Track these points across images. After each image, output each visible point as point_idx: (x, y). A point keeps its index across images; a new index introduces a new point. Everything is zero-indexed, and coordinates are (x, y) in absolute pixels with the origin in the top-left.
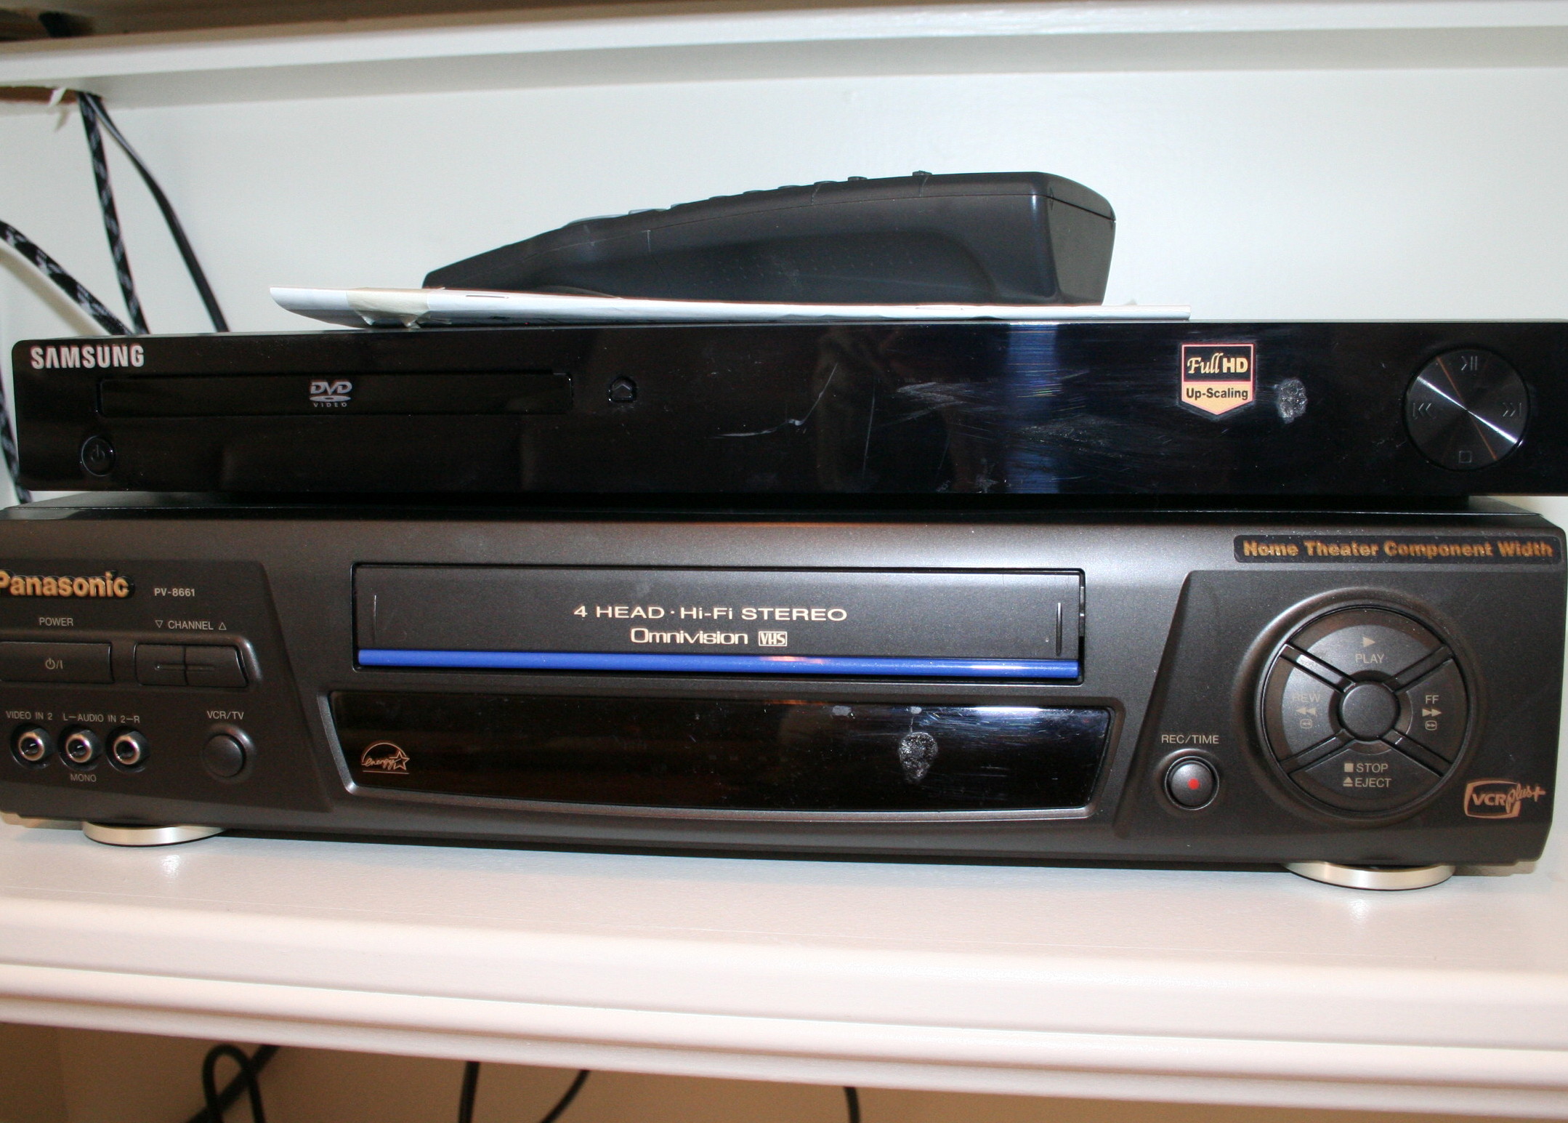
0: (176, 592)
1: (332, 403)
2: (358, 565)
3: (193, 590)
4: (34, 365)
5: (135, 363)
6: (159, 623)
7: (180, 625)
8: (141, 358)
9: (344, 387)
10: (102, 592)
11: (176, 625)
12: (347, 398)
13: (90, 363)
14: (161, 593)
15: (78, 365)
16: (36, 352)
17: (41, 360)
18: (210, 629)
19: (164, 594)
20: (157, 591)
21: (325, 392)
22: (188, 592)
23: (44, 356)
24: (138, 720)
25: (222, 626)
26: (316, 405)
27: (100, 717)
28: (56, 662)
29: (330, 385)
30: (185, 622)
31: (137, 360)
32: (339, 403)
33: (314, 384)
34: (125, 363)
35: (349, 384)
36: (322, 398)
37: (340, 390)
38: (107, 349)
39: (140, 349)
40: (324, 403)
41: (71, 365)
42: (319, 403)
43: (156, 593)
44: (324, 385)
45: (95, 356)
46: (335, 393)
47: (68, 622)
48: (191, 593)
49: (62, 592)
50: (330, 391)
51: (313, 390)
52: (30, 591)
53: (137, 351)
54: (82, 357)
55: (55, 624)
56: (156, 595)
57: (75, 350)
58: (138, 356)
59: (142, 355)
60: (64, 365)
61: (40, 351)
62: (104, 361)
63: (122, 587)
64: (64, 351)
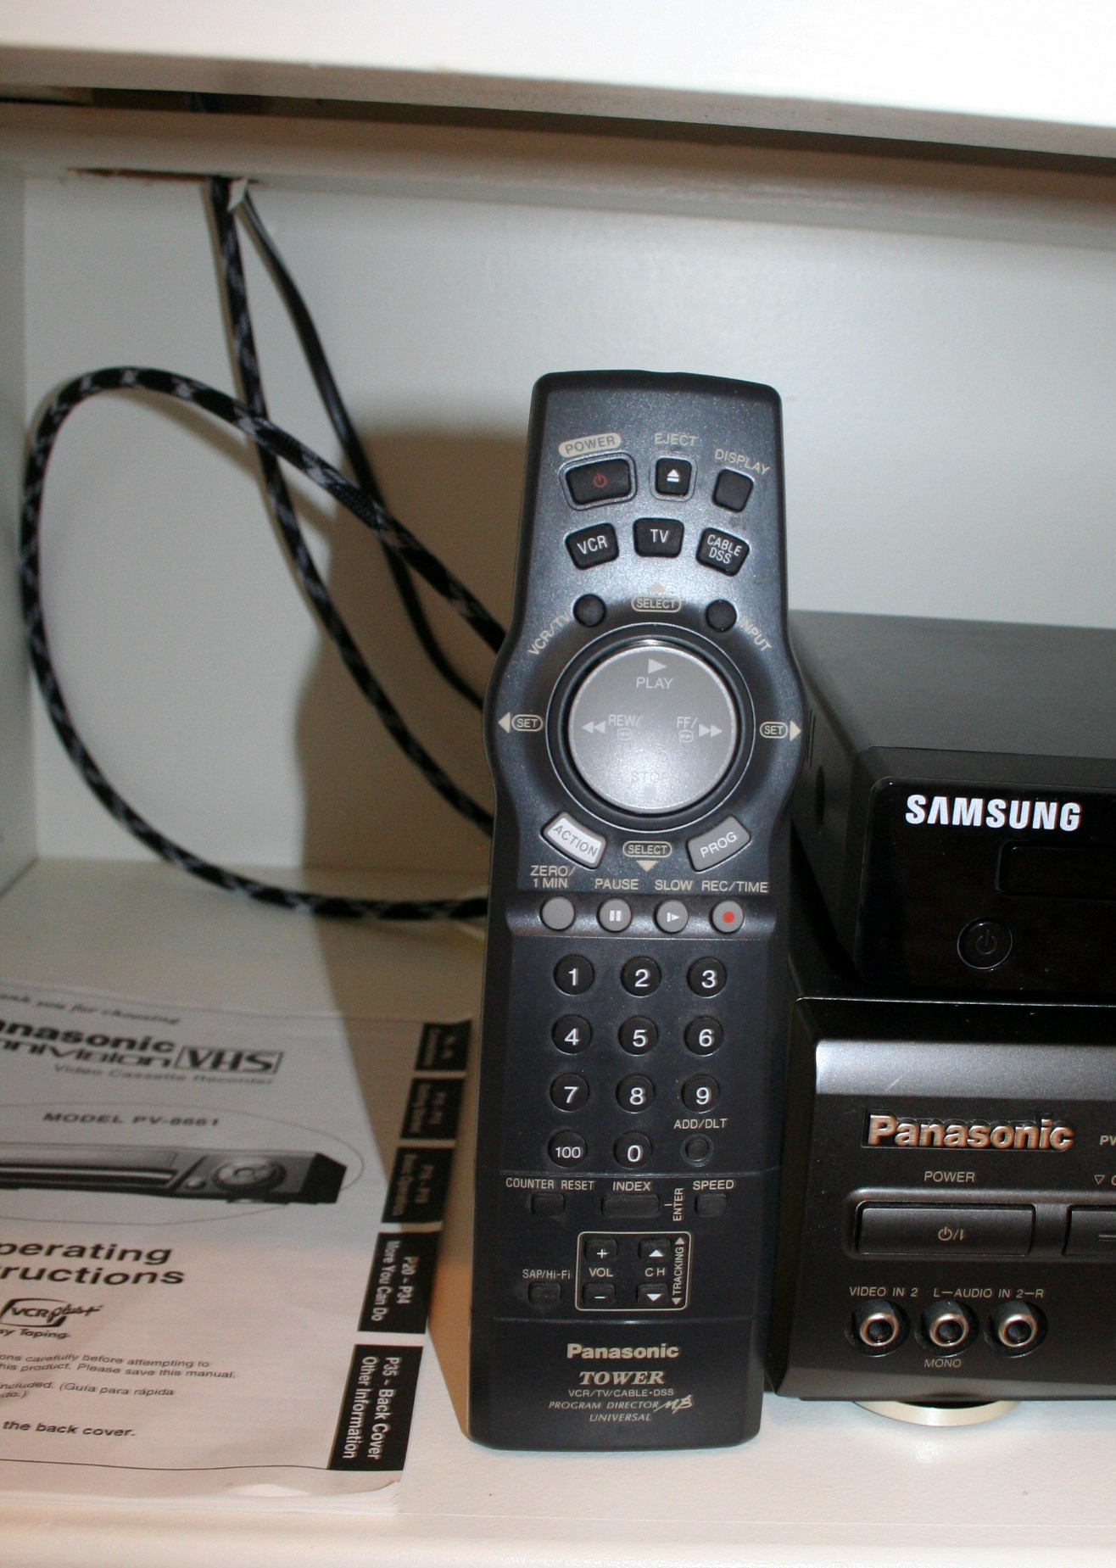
4: (909, 818)
5: (1064, 826)
6: (1099, 1178)
8: (1076, 820)
10: (1032, 1143)
13: (997, 822)
14: (1109, 1142)
15: (978, 823)
16: (915, 801)
17: (921, 813)
19: (1113, 1143)
20: (1104, 1139)
23: (927, 808)
24: (1042, 1294)
27: (988, 1293)
28: (954, 1234)
31: (1069, 822)
34: (1050, 825)
38: (1026, 805)
39: (1077, 808)
41: (967, 823)
43: (1102, 1141)
45: (1007, 812)
47: (967, 1177)
49: (972, 1142)
52: (924, 1140)
53: (1071, 813)
54: (986, 814)
55: (947, 1180)
56: (1101, 1144)
57: (977, 803)
58: (1072, 817)
59: (1078, 817)
60: (956, 822)
61: (922, 800)
62: (1019, 820)
63: (1062, 1137)
64: (960, 802)
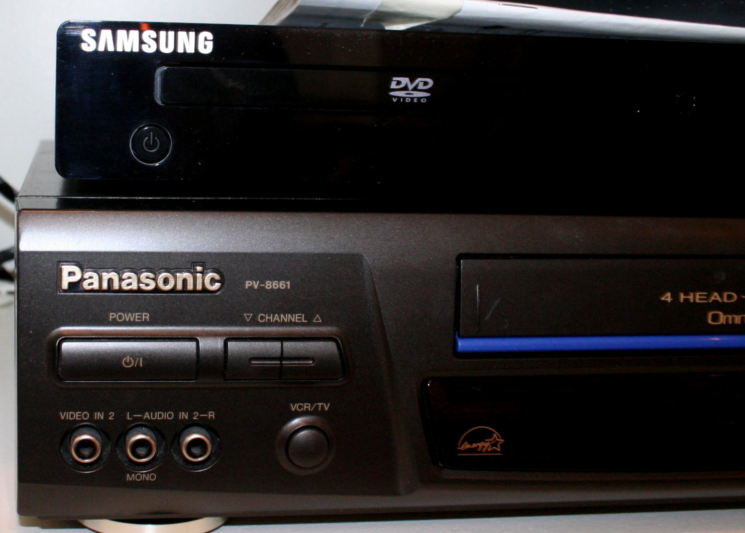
0: (269, 285)
1: (412, 99)
2: (460, 257)
3: (288, 283)
4: (85, 47)
5: (202, 50)
6: (248, 316)
7: (271, 318)
8: (210, 45)
9: (426, 83)
10: (190, 287)
11: (267, 318)
12: (428, 95)
13: (150, 48)
14: (252, 286)
16: (87, 34)
17: (93, 43)
18: (303, 321)
19: (256, 287)
20: (248, 284)
21: (405, 88)
22: (282, 285)
23: (97, 39)
24: (213, 416)
25: (317, 318)
26: (395, 100)
27: (170, 415)
28: (135, 361)
29: (412, 81)
30: (277, 315)
31: (205, 47)
32: (419, 98)
33: (394, 79)
34: (191, 50)
35: (431, 82)
36: (402, 94)
37: (421, 87)
38: (171, 34)
39: (210, 36)
40: (404, 98)
41: (128, 50)
42: (399, 98)
43: (247, 286)
44: (405, 81)
45: (157, 40)
46: (415, 89)
47: (144, 317)
48: (287, 285)
49: (143, 286)
50: (411, 87)
51: (393, 85)
52: (105, 286)
53: (206, 39)
54: (141, 42)
55: (127, 320)
56: (247, 288)
57: (134, 34)
58: (207, 43)
59: (212, 42)
60: (120, 49)
61: (93, 33)
62: (167, 46)
63: (213, 281)
64: (121, 33)
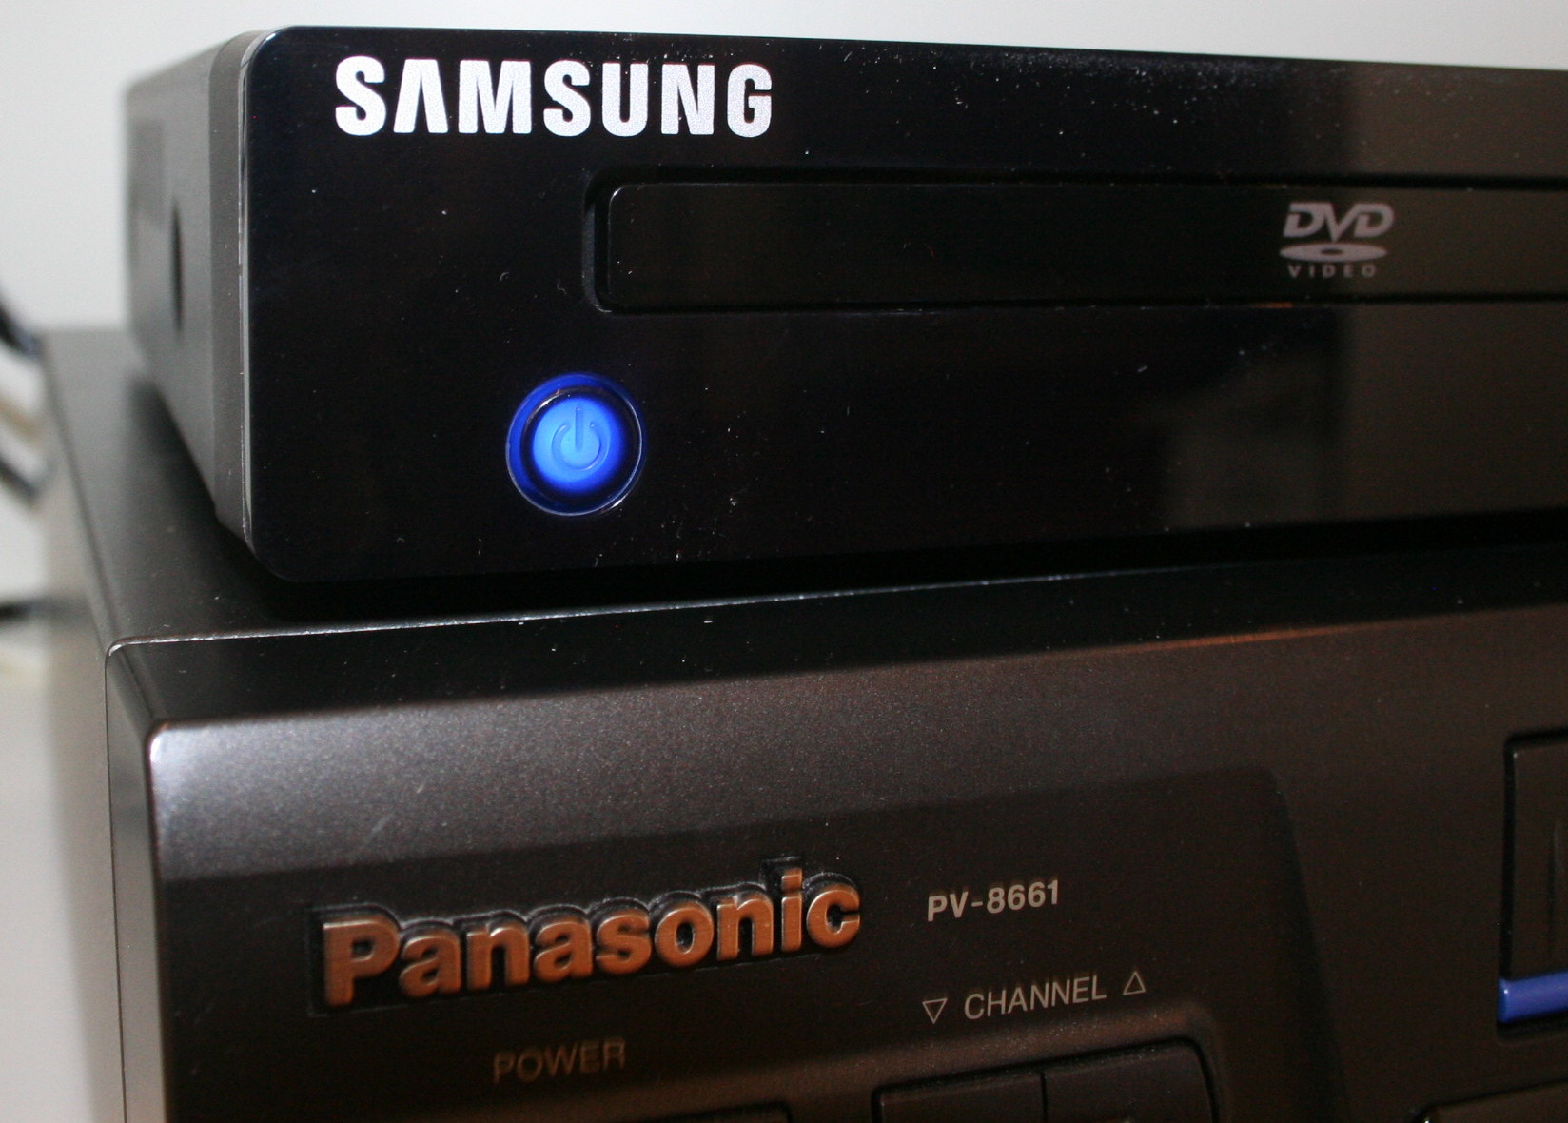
0: (998, 899)
1: (1339, 266)
3: (1054, 886)
4: (346, 120)
5: (738, 125)
6: (934, 1007)
7: (1003, 1002)
8: (763, 107)
9: (1375, 219)
10: (763, 940)
11: (990, 1003)
12: (1378, 252)
13: (569, 122)
14: (949, 910)
15: (523, 126)
16: (355, 74)
17: (376, 107)
18: (1095, 997)
19: (958, 912)
20: (934, 905)
21: (1323, 235)
22: (1036, 894)
23: (389, 91)
25: (1136, 983)
26: (1294, 272)
29: (1339, 213)
30: (1019, 991)
31: (749, 115)
32: (1357, 265)
33: (1297, 207)
34: (702, 124)
35: (1386, 212)
36: (1311, 252)
37: (1362, 229)
38: (639, 72)
39: (763, 79)
40: (1319, 265)
41: (495, 126)
42: (1305, 264)
43: (933, 911)
44: (1321, 211)
45: (592, 93)
46: (1348, 236)
47: (610, 1056)
48: (1048, 893)
49: (609, 960)
50: (1336, 230)
51: (1291, 228)
52: (480, 971)
53: (750, 88)
54: (541, 100)
55: (553, 1069)
56: (931, 918)
57: (517, 73)
58: (753, 101)
59: (767, 100)
60: (467, 125)
61: (374, 70)
62: (625, 115)
63: (836, 913)
64: (473, 72)
